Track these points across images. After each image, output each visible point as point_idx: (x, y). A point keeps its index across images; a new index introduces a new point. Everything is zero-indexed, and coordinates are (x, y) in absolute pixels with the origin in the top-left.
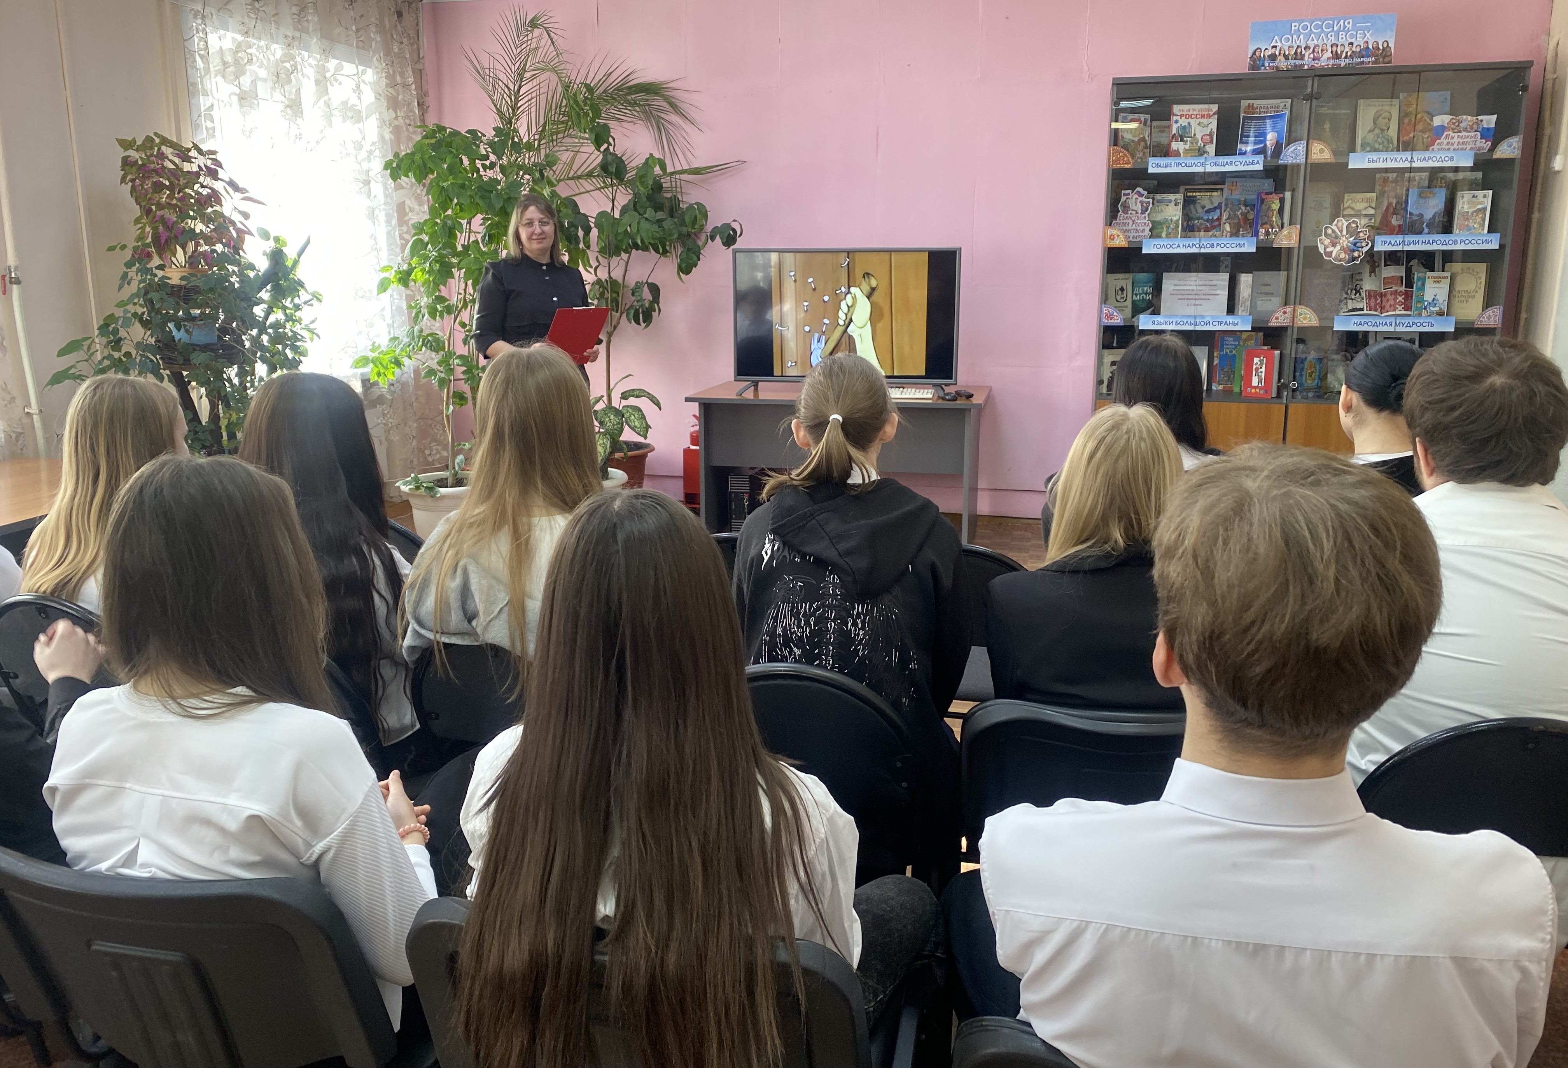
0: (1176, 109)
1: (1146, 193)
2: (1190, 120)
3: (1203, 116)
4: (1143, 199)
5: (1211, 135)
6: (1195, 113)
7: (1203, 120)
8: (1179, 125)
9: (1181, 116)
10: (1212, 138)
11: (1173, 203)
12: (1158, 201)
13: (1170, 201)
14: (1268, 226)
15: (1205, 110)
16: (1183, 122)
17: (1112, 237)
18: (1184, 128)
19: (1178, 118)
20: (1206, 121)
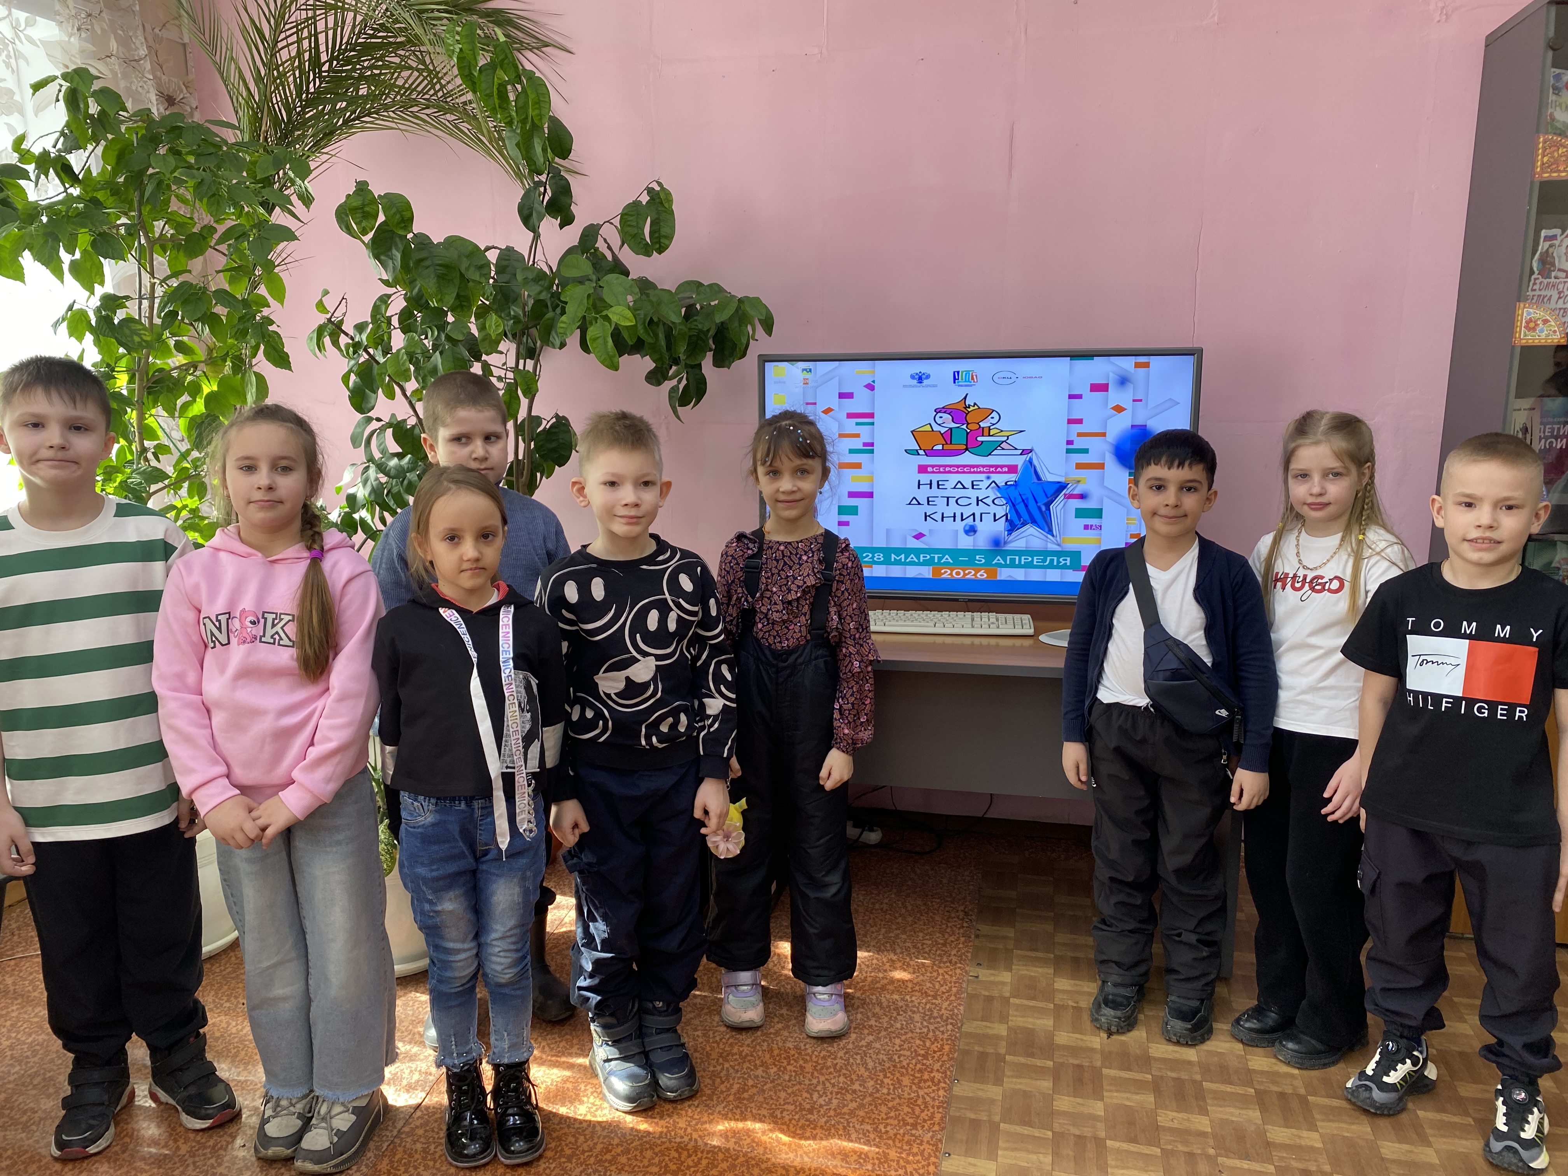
17: (1532, 325)
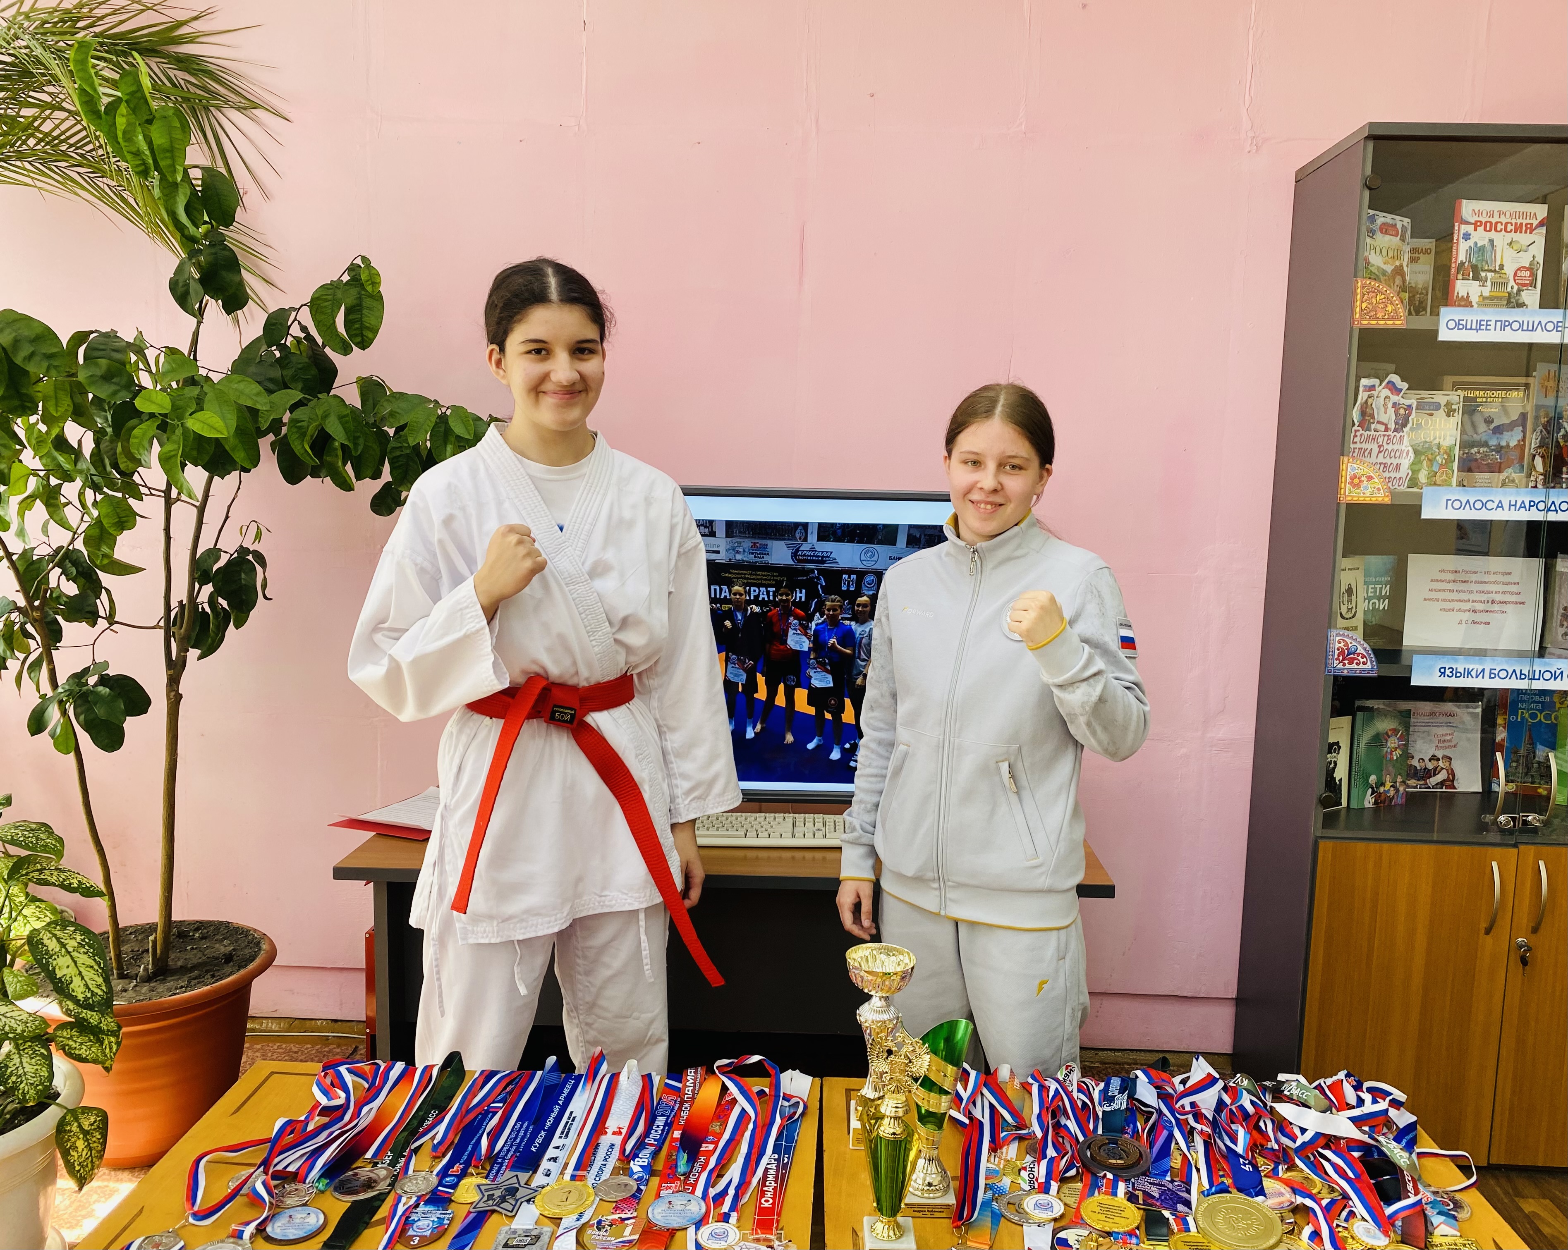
0: (1469, 208)
1: (1405, 386)
2: (1493, 234)
3: (1518, 228)
4: (1401, 399)
5: (1531, 269)
6: (1504, 220)
7: (1517, 236)
8: (1471, 243)
9: (1476, 225)
10: (1534, 275)
11: (1441, 413)
12: (1423, 406)
13: (1437, 406)
15: (1524, 215)
16: (1480, 237)
17: (1356, 481)
18: (1482, 249)
19: (1470, 229)
20: (1523, 238)
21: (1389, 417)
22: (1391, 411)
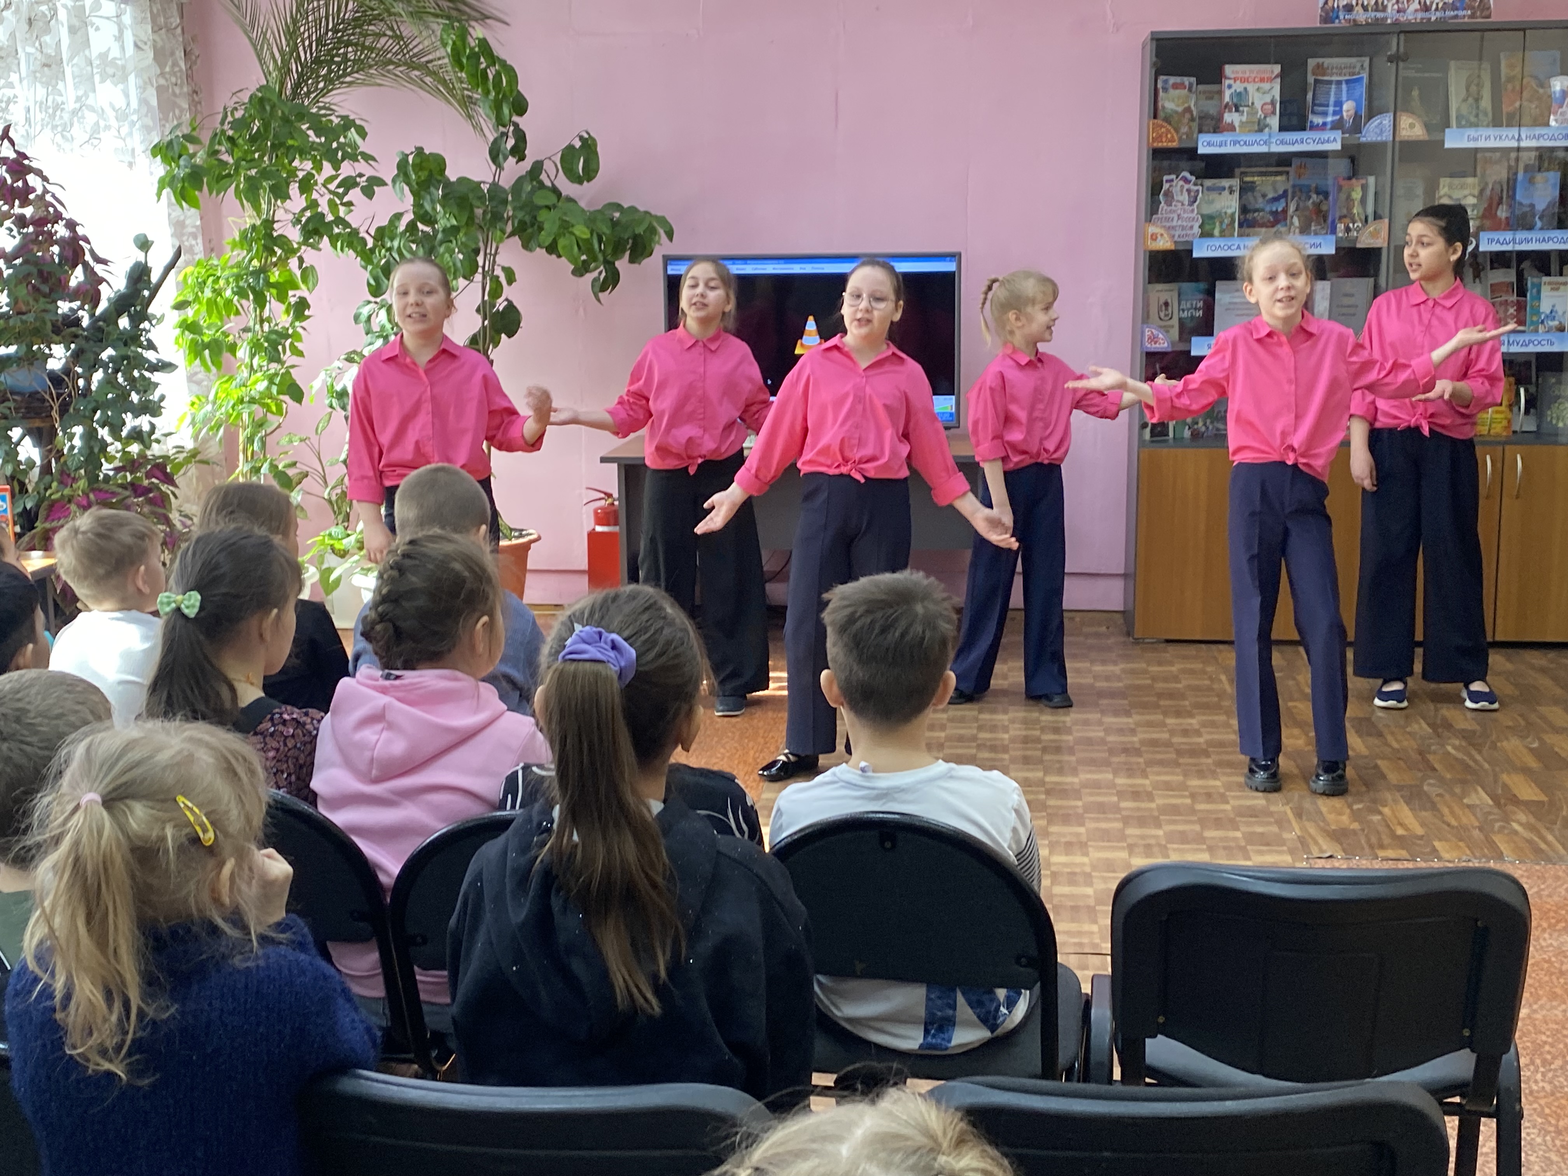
0: (1229, 69)
1: (1193, 178)
2: (1246, 85)
3: (1262, 80)
4: (1191, 186)
6: (1253, 75)
7: (1262, 85)
8: (1232, 90)
9: (1235, 80)
11: (1227, 192)
12: (1209, 189)
13: (1224, 189)
14: (1347, 220)
15: (1264, 72)
16: (1238, 87)
17: (1154, 237)
18: (1239, 94)
19: (1231, 82)
20: (1266, 86)
21: (1185, 198)
22: (1186, 194)
